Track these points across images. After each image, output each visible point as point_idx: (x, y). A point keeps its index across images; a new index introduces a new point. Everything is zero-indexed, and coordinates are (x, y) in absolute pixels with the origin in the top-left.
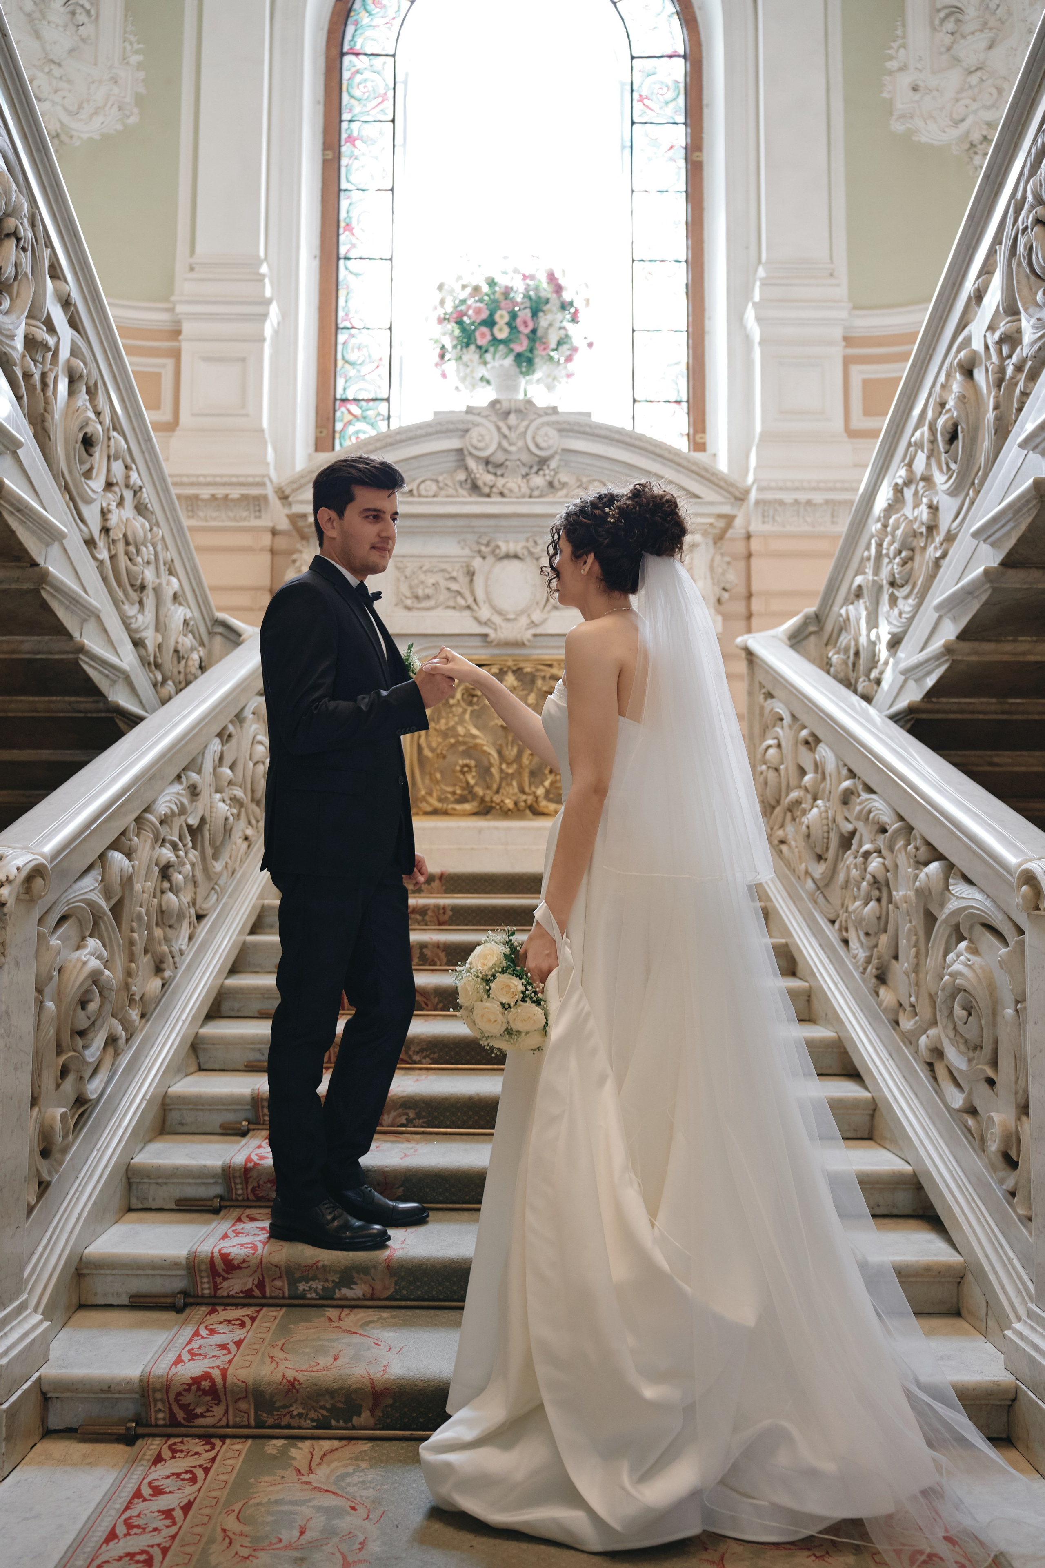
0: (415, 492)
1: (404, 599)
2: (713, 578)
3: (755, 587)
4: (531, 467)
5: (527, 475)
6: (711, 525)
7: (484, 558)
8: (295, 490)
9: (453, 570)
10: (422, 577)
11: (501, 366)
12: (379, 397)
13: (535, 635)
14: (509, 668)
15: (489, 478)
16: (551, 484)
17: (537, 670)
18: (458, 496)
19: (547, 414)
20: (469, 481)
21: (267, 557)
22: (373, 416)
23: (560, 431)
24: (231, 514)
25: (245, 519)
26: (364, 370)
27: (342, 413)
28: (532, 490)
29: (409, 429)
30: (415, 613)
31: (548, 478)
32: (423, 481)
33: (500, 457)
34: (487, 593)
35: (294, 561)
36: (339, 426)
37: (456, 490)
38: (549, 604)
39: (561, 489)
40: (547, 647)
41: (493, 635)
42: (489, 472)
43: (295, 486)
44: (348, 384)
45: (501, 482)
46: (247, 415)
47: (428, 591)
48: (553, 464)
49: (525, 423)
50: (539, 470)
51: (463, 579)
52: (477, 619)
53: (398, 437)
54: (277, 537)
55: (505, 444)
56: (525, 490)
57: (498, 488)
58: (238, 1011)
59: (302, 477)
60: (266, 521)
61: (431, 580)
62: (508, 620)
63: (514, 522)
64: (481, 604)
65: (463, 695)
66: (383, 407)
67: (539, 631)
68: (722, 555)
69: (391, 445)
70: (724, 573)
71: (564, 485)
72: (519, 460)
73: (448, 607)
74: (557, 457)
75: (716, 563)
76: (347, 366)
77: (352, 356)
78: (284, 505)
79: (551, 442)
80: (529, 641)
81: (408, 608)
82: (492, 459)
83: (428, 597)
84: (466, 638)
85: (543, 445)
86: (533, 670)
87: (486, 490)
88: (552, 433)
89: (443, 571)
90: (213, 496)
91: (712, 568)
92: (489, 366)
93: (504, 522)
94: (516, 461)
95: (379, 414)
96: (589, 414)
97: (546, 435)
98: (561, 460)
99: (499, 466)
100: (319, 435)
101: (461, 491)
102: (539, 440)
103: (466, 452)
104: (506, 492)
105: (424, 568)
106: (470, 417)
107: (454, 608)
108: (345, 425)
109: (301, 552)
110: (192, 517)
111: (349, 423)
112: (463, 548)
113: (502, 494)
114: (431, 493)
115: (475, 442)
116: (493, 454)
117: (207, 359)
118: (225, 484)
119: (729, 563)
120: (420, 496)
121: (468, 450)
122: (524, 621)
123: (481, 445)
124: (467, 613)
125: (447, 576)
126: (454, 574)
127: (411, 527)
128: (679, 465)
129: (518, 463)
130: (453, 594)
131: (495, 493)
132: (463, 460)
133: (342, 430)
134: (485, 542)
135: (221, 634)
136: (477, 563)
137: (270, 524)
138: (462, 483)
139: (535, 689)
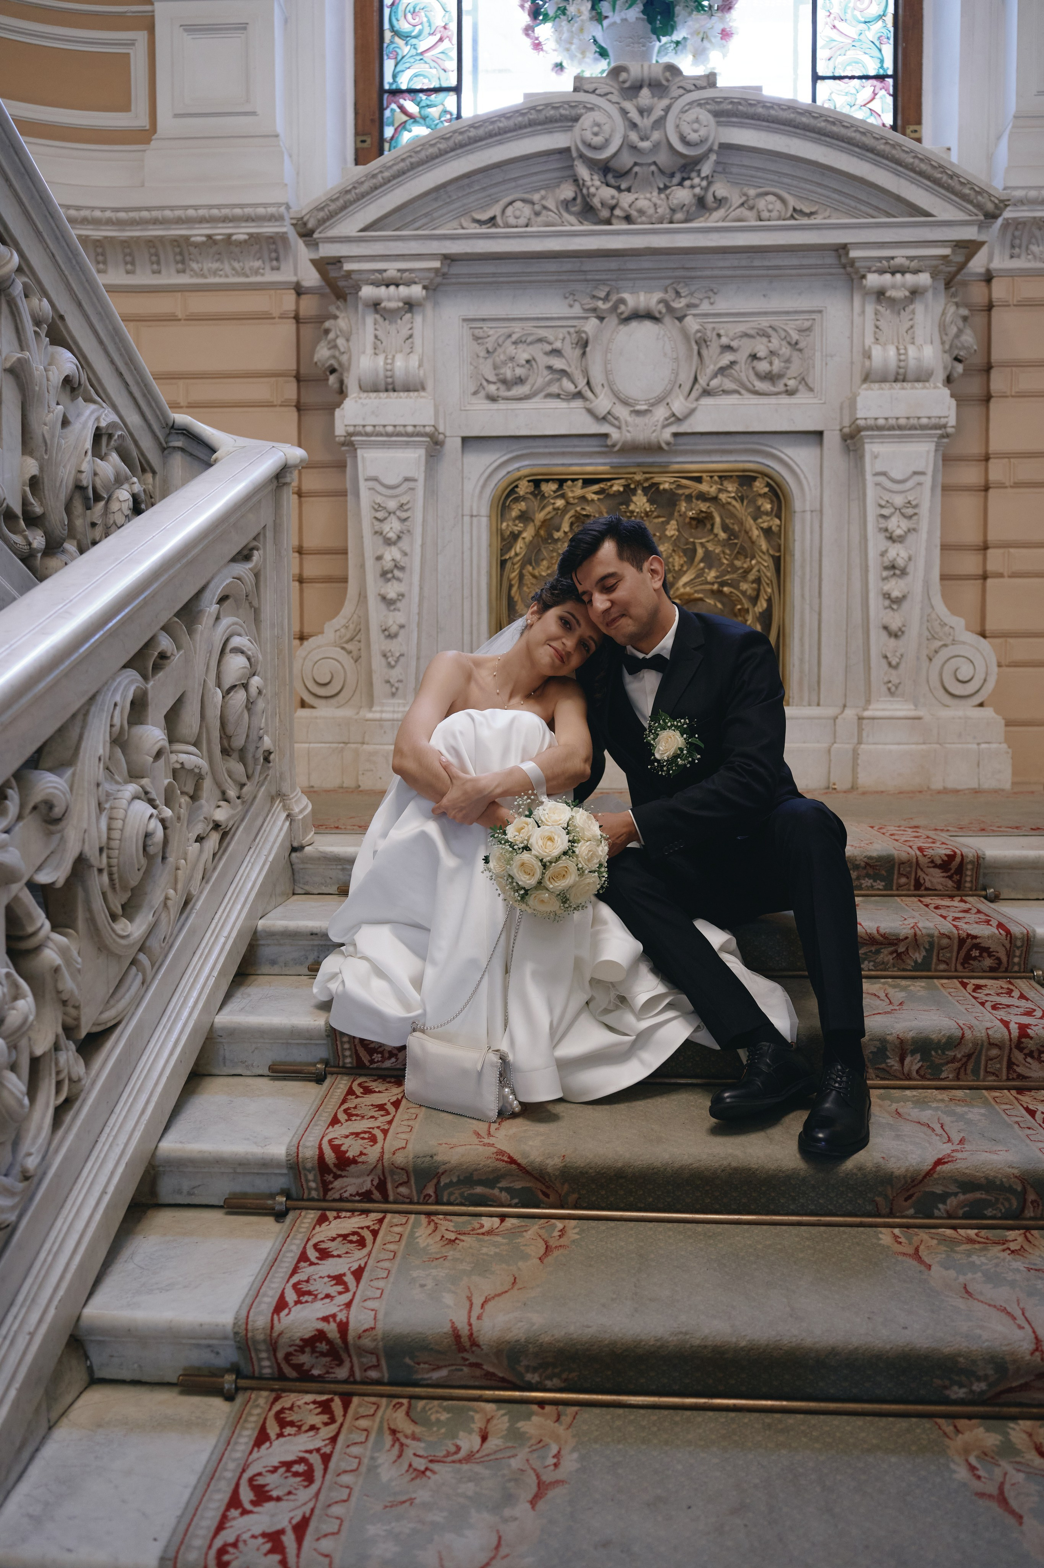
0: (499, 220)
1: (485, 383)
2: (943, 343)
3: (995, 357)
4: (672, 175)
5: (666, 187)
6: (945, 257)
7: (601, 319)
8: (322, 222)
9: (556, 339)
10: (511, 350)
11: (624, 20)
12: (445, 84)
13: (676, 435)
14: (639, 483)
15: (607, 193)
16: (701, 202)
17: (680, 486)
18: (562, 224)
19: (697, 88)
20: (579, 200)
21: (289, 327)
22: (437, 116)
23: (716, 114)
24: (236, 265)
25: (256, 272)
26: (423, 46)
27: (393, 111)
28: (673, 210)
29: (490, 120)
30: (501, 405)
31: (697, 190)
32: (511, 203)
33: (626, 160)
34: (607, 373)
35: (327, 332)
36: (388, 132)
37: (561, 216)
38: (697, 386)
39: (716, 209)
40: (693, 452)
41: (615, 435)
42: (608, 185)
43: (321, 215)
44: (399, 68)
45: (626, 199)
46: (254, 113)
47: (519, 371)
48: (706, 169)
49: (665, 102)
50: (684, 179)
51: (572, 353)
52: (590, 411)
53: (473, 133)
54: (303, 297)
55: (634, 137)
56: (663, 210)
57: (622, 209)
58: (190, 1194)
59: (333, 201)
60: (286, 275)
61: (523, 354)
62: (638, 413)
63: (646, 263)
64: (598, 389)
65: (572, 524)
66: (450, 101)
67: (683, 428)
68: (957, 305)
69: (461, 145)
70: (957, 336)
71: (720, 202)
72: (655, 163)
73: (549, 396)
74: (713, 157)
75: (948, 319)
76: (397, 39)
77: (403, 26)
78: (307, 245)
79: (703, 132)
80: (668, 444)
81: (492, 399)
82: (613, 164)
83: (520, 381)
84: (576, 441)
85: (693, 137)
86: (673, 486)
87: (605, 213)
88: (705, 116)
89: (540, 340)
90: (209, 237)
91: (943, 328)
92: (606, 23)
93: (632, 264)
94: (650, 164)
95: (446, 112)
96: (759, 89)
97: (697, 120)
98: (717, 163)
99: (622, 175)
100: (360, 145)
101: (566, 216)
102: (686, 129)
103: (574, 154)
104: (634, 213)
105: (515, 337)
106: (582, 97)
107: (558, 396)
108: (396, 130)
109: (336, 317)
110: (184, 271)
111: (403, 126)
112: (571, 306)
113: (628, 219)
114: (522, 221)
115: (588, 136)
116: (615, 155)
117: (191, 29)
118: (225, 219)
119: (965, 319)
120: (508, 226)
121: (578, 149)
122: (660, 413)
123: (597, 140)
124: (578, 403)
125: (548, 348)
126: (558, 345)
127: (494, 275)
128: (898, 162)
129: (653, 168)
130: (557, 376)
131: (618, 217)
132: (572, 167)
133: (392, 138)
134: (602, 294)
135: (182, 449)
136: (591, 326)
137: (294, 279)
138: (567, 204)
139: (676, 514)
